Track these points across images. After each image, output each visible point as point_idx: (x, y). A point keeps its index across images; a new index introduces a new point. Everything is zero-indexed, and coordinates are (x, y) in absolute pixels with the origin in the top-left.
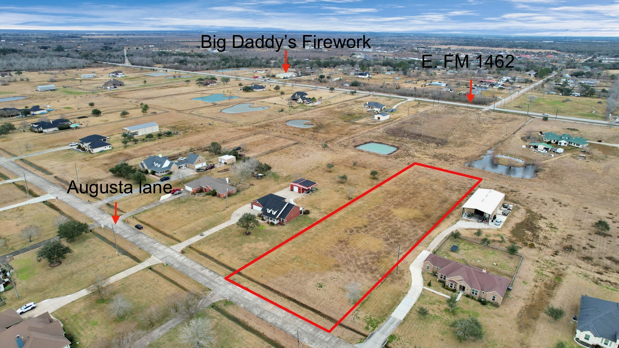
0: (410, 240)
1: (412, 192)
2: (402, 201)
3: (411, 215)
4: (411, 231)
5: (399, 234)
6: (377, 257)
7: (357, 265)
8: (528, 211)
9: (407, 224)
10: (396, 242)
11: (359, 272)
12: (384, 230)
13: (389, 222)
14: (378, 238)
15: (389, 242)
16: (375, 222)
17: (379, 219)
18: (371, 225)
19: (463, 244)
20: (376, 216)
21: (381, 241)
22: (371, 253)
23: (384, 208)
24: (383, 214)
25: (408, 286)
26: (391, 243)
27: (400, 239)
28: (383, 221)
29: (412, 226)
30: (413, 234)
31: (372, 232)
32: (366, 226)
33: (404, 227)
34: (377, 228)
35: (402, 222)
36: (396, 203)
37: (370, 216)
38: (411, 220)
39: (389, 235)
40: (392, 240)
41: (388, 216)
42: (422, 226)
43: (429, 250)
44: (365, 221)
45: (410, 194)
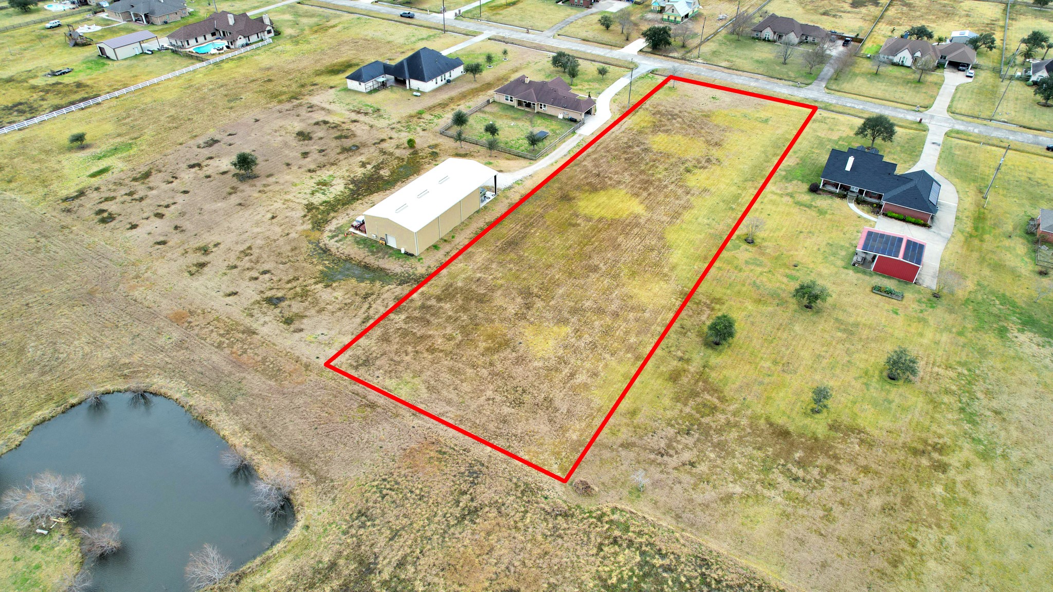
0: (608, 151)
1: (593, 276)
2: (620, 239)
3: (601, 198)
4: (604, 166)
5: (626, 159)
6: (657, 128)
7: (680, 117)
8: (318, 225)
9: (610, 179)
10: (630, 147)
11: (676, 111)
12: (653, 166)
13: (647, 182)
14: (661, 153)
15: (642, 147)
16: (673, 179)
17: (666, 186)
18: (679, 173)
19: (523, 148)
20: (675, 192)
21: (655, 148)
22: (667, 131)
23: (661, 214)
24: (661, 198)
25: (614, 101)
26: (637, 146)
27: (625, 152)
28: (657, 183)
29: (602, 175)
30: (602, 161)
31: (673, 160)
32: (688, 171)
33: (616, 173)
34: (666, 169)
35: (619, 182)
36: (636, 230)
37: (688, 193)
38: (602, 188)
39: (643, 158)
40: (637, 149)
41: (649, 194)
42: (583, 176)
43: (580, 135)
44: (692, 181)
45: (595, 269)
